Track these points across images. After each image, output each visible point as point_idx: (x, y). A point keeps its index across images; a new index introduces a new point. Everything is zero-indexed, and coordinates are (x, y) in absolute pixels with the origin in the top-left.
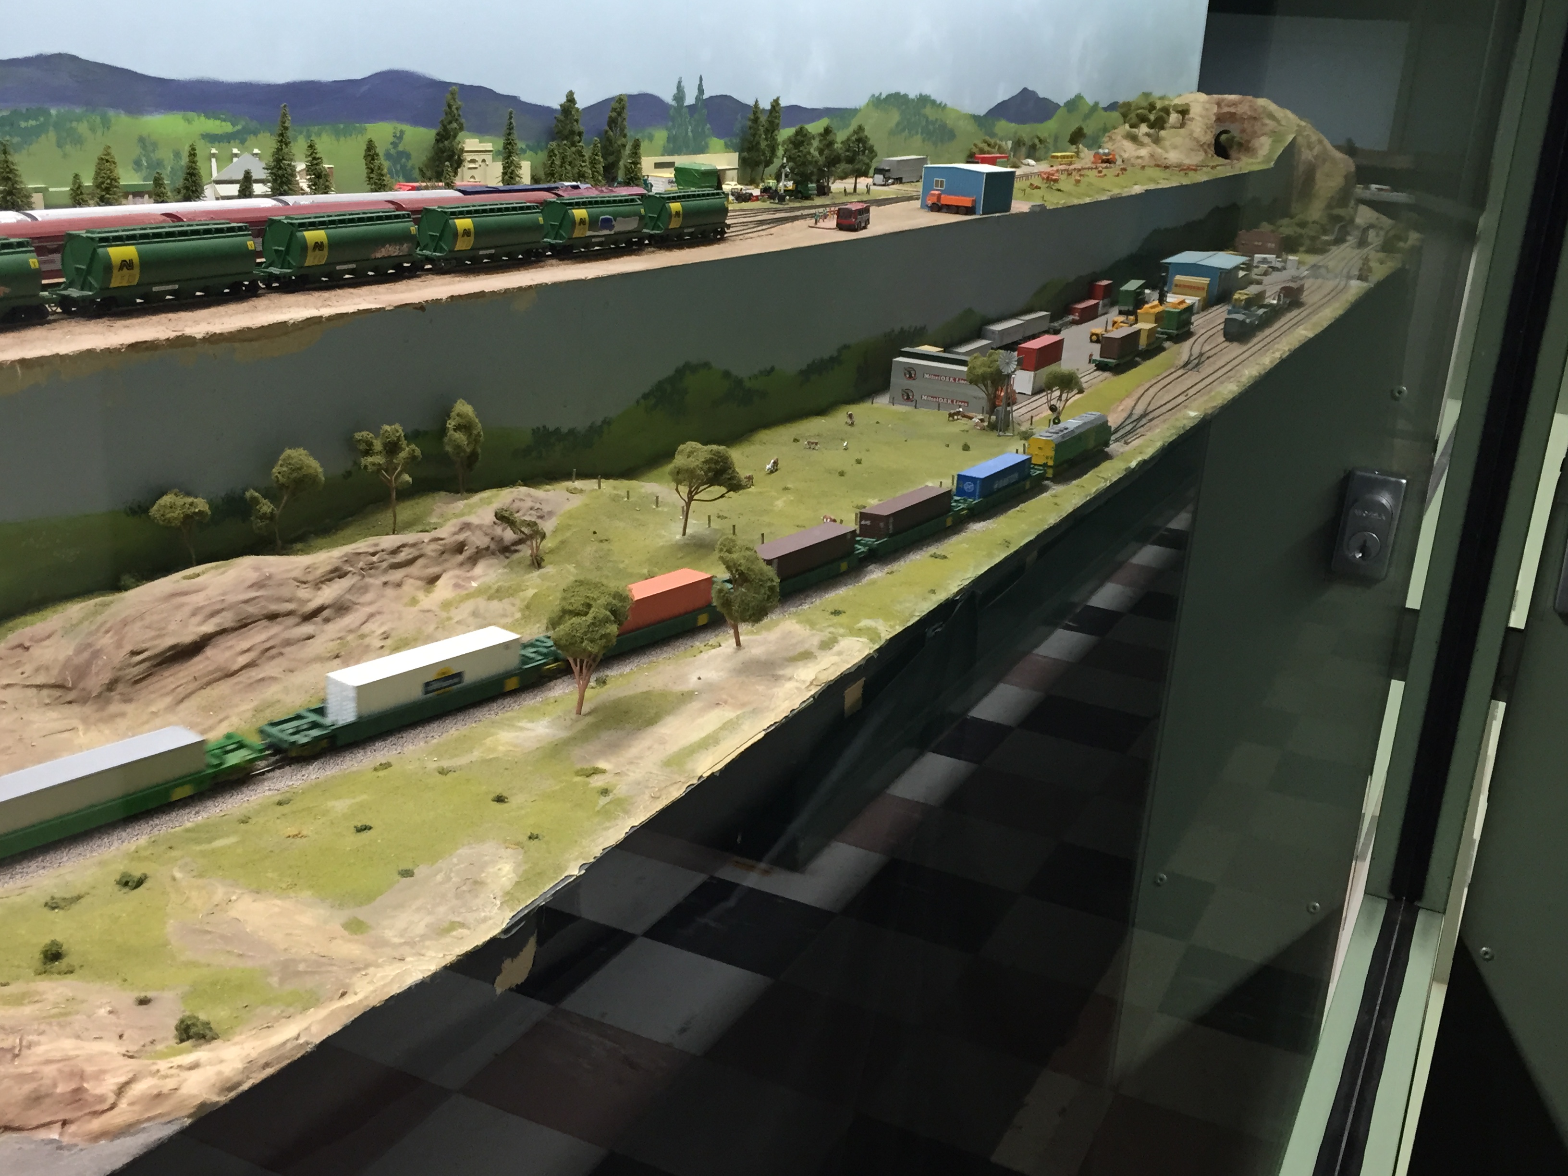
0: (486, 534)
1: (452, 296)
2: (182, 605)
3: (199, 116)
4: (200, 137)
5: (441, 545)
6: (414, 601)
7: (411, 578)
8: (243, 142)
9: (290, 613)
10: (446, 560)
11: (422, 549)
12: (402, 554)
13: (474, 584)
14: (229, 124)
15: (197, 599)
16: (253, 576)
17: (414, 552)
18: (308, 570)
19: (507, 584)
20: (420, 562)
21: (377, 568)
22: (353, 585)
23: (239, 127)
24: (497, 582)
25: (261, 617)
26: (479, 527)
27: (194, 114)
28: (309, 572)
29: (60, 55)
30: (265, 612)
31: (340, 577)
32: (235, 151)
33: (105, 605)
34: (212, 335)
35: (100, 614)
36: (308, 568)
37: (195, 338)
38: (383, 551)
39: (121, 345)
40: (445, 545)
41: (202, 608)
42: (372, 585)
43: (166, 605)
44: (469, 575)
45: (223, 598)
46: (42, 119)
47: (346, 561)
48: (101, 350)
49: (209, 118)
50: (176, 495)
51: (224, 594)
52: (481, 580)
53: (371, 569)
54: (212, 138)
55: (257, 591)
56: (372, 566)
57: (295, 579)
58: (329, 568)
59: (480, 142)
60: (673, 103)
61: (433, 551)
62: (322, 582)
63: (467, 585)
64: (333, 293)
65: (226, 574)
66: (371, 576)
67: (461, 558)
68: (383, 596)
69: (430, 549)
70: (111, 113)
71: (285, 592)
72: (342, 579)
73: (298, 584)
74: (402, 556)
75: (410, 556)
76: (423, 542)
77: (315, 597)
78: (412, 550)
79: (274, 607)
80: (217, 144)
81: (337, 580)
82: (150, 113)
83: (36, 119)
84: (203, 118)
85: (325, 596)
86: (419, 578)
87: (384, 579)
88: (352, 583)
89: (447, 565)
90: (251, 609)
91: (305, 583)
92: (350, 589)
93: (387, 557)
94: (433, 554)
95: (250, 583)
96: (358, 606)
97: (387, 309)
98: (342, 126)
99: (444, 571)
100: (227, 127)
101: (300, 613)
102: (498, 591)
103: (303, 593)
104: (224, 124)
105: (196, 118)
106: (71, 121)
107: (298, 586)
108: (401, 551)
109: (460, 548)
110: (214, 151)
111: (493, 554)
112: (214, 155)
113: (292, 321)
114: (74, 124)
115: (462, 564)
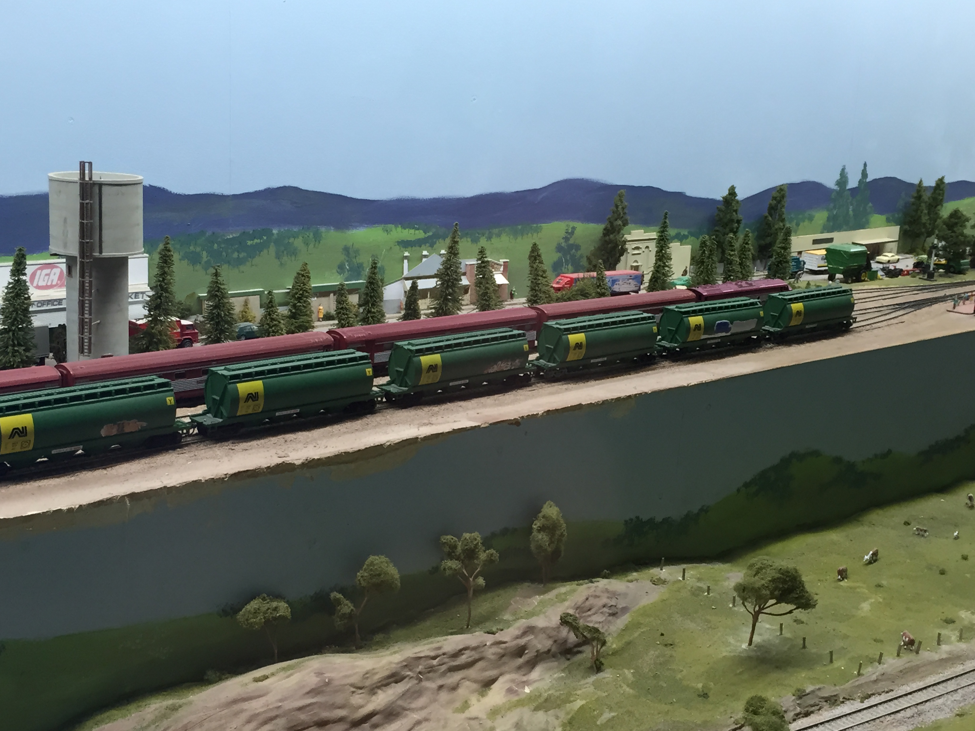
0: (550, 637)
1: (549, 411)
2: (242, 711)
3: (396, 227)
4: (396, 244)
5: (502, 649)
6: (466, 705)
7: (468, 680)
8: (432, 246)
9: (341, 720)
10: (504, 663)
11: (483, 651)
12: (464, 657)
13: (527, 690)
14: (421, 231)
15: (256, 706)
16: (313, 681)
17: (475, 655)
18: (367, 675)
19: (557, 694)
20: (480, 664)
21: (435, 671)
22: (408, 690)
23: (430, 234)
24: (549, 689)
25: (312, 724)
26: (544, 630)
27: (393, 226)
28: (367, 678)
29: (285, 187)
30: (316, 719)
31: (396, 682)
32: (425, 253)
33: (174, 709)
34: (310, 462)
35: (167, 719)
36: (367, 673)
37: (294, 464)
38: (444, 654)
39: (226, 475)
40: (506, 648)
41: (258, 715)
42: (427, 689)
43: (226, 711)
44: (525, 679)
45: (280, 704)
46: (265, 238)
47: (406, 666)
48: (206, 481)
49: (405, 229)
50: (264, 599)
51: (281, 701)
52: (535, 685)
53: (429, 672)
54: (405, 244)
55: (313, 698)
56: (431, 669)
57: (352, 685)
58: (387, 673)
59: (645, 233)
60: (836, 188)
61: (494, 654)
62: (379, 687)
63: (520, 690)
64: (444, 407)
65: (292, 677)
66: (428, 679)
67: (521, 661)
68: (435, 700)
69: (491, 653)
70: (323, 229)
71: (339, 699)
72: (399, 684)
73: (353, 689)
74: (463, 659)
75: (470, 659)
76: (486, 645)
77: (368, 702)
78: (473, 653)
79: (325, 715)
80: (410, 248)
81: (393, 684)
82: (355, 227)
83: (261, 238)
84: (399, 229)
85: (379, 701)
86: (475, 681)
87: (440, 682)
88: (408, 687)
89: (504, 669)
90: (303, 717)
91: (361, 688)
92: (403, 695)
93: (446, 660)
94: (492, 657)
95: (308, 689)
96: (408, 712)
97: (483, 426)
98: (520, 227)
99: (501, 674)
100: (420, 234)
101: (349, 719)
102: (546, 700)
103: (357, 699)
104: (417, 232)
105: (394, 229)
106: (289, 238)
107: (353, 692)
108: (463, 654)
109: (520, 651)
110: (406, 254)
111: (554, 656)
112: (406, 257)
113: (388, 444)
114: (291, 240)
115: (519, 668)
